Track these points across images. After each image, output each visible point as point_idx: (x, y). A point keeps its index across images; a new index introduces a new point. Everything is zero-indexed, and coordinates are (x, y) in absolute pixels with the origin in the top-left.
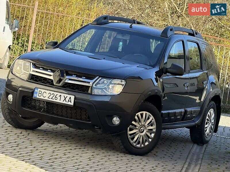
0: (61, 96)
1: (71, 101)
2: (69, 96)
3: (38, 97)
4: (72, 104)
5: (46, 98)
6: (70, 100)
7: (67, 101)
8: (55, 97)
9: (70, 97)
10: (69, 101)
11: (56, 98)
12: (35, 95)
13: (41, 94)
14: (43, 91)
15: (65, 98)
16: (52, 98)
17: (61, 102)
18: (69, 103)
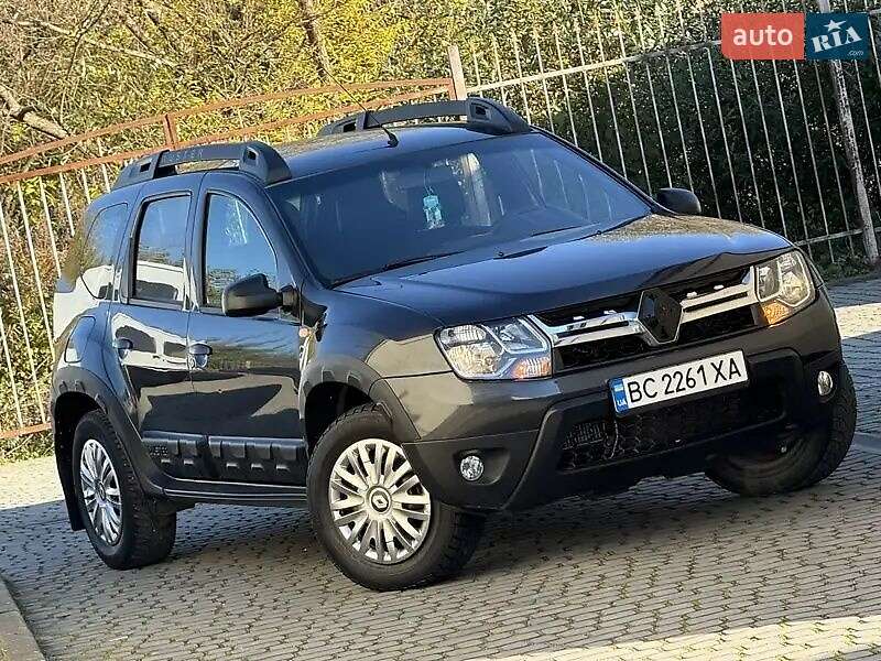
0: (701, 368)
1: (737, 371)
2: (726, 358)
3: (631, 405)
4: (744, 377)
5: (661, 397)
6: (734, 370)
7: (727, 377)
8: (688, 380)
9: (732, 360)
10: (731, 373)
11: (691, 383)
12: (619, 404)
13: (638, 390)
14: (640, 379)
15: (718, 370)
16: (678, 390)
17: (711, 385)
18: (736, 379)
